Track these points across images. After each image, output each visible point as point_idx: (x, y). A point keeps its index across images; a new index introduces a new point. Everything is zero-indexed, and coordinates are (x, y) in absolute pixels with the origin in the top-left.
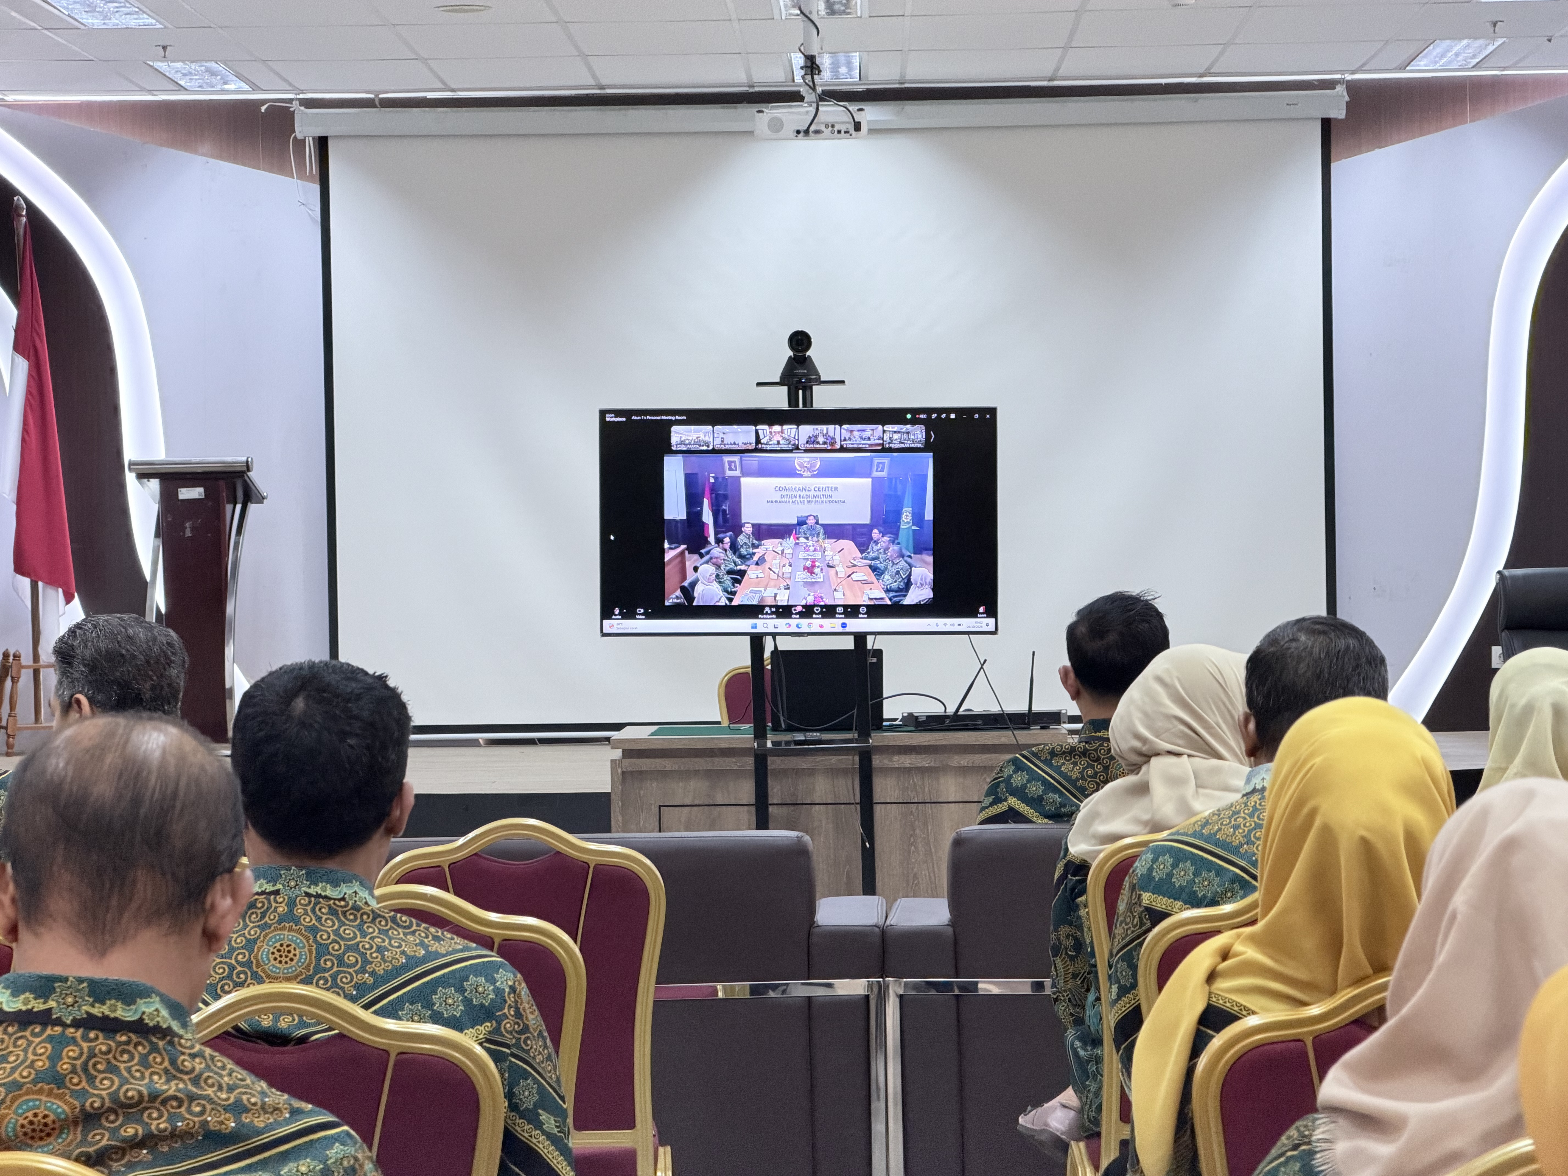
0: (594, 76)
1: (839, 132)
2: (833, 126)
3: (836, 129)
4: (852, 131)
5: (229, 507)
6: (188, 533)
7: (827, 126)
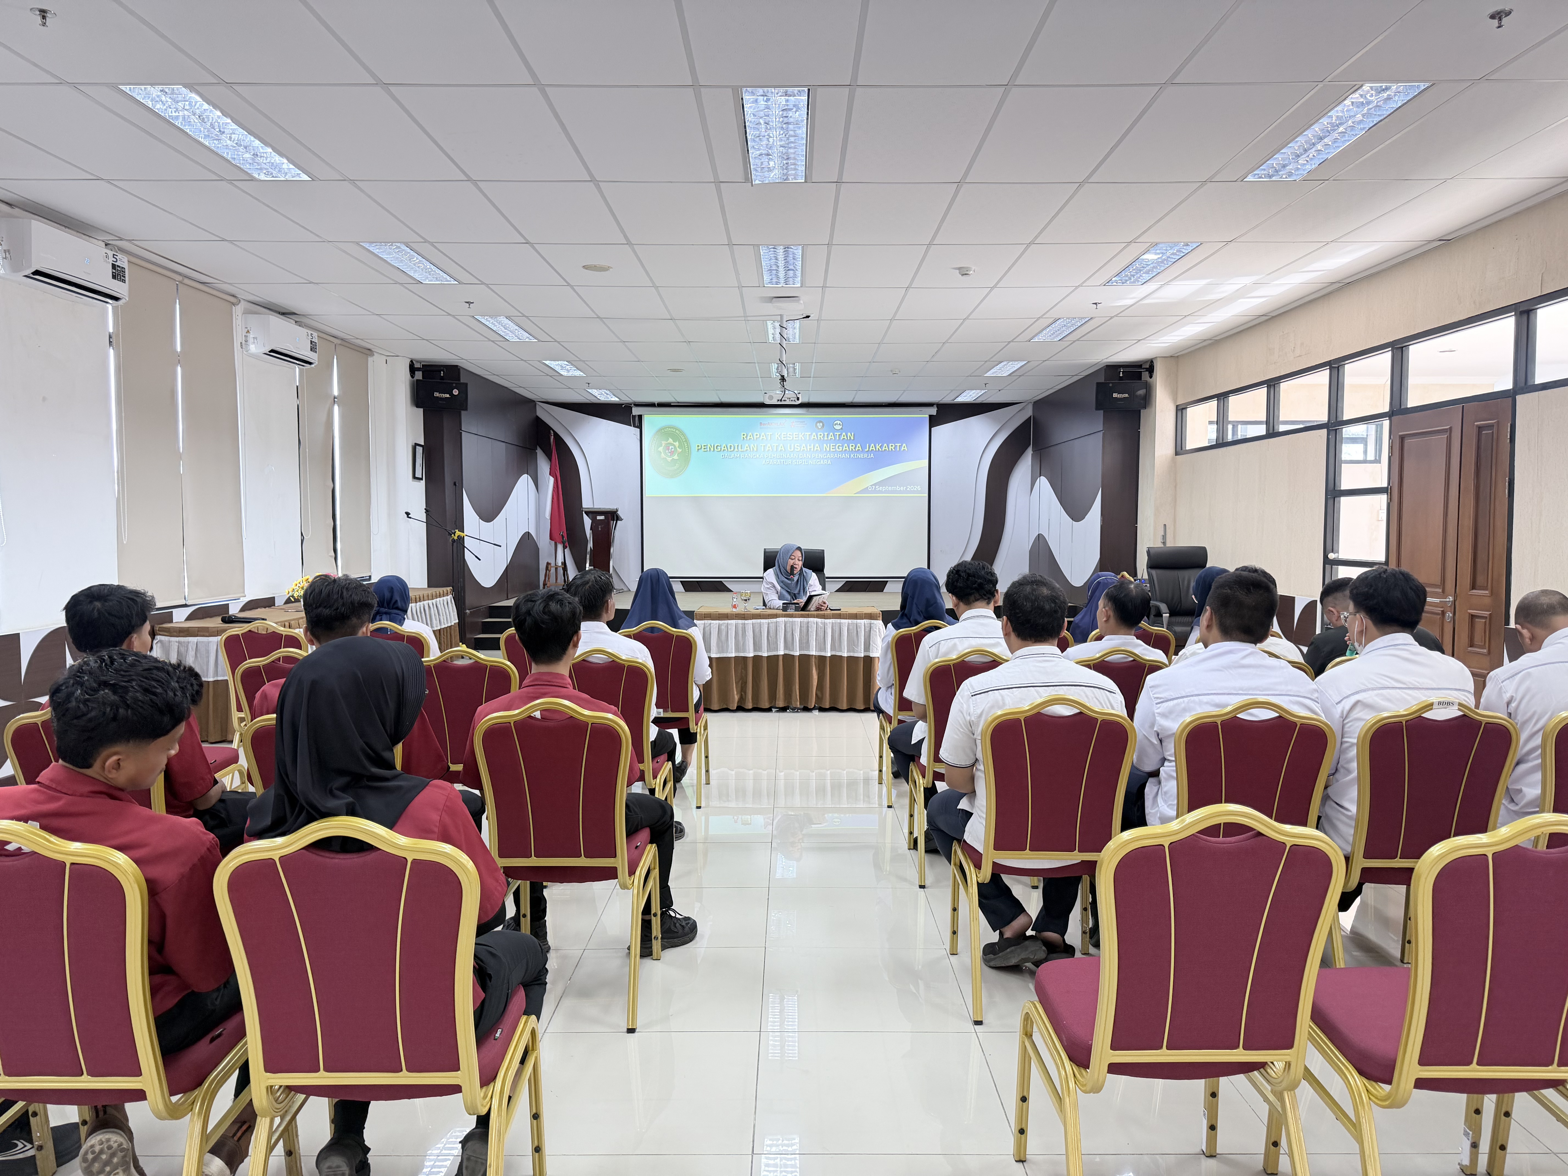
0: (719, 398)
5: (612, 522)
6: (600, 529)
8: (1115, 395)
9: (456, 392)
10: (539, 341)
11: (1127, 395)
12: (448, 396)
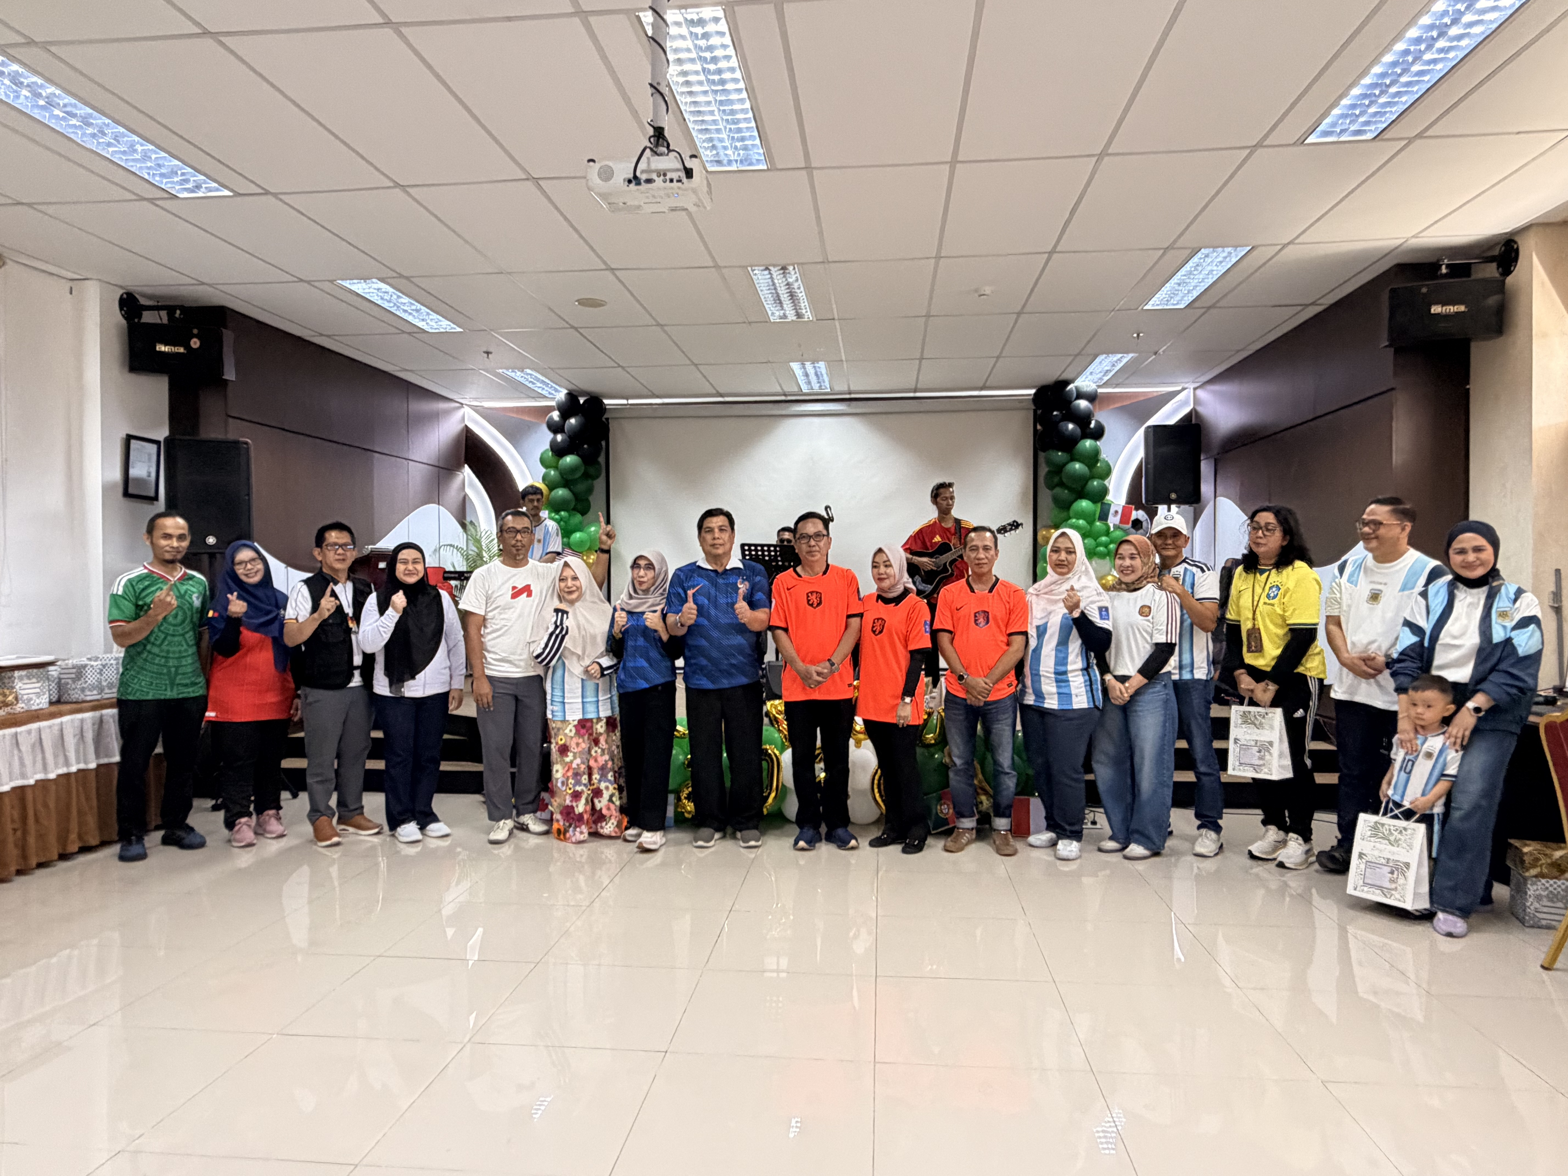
1: (671, 181)
2: (665, 175)
3: (668, 177)
4: (685, 180)
7: (659, 176)
8: (1436, 309)
9: (195, 343)
10: (237, 194)
11: (1462, 308)
12: (181, 350)
